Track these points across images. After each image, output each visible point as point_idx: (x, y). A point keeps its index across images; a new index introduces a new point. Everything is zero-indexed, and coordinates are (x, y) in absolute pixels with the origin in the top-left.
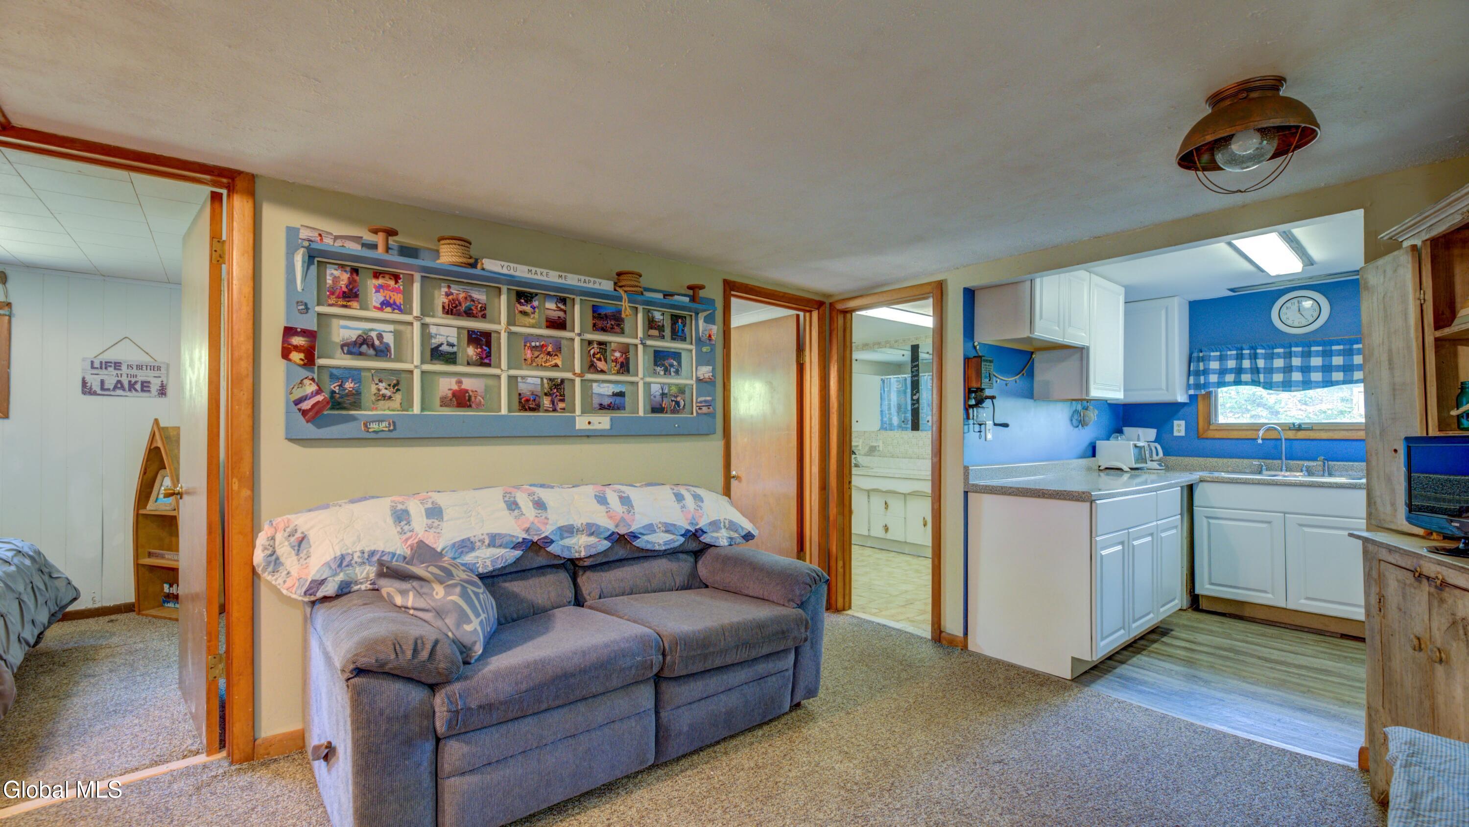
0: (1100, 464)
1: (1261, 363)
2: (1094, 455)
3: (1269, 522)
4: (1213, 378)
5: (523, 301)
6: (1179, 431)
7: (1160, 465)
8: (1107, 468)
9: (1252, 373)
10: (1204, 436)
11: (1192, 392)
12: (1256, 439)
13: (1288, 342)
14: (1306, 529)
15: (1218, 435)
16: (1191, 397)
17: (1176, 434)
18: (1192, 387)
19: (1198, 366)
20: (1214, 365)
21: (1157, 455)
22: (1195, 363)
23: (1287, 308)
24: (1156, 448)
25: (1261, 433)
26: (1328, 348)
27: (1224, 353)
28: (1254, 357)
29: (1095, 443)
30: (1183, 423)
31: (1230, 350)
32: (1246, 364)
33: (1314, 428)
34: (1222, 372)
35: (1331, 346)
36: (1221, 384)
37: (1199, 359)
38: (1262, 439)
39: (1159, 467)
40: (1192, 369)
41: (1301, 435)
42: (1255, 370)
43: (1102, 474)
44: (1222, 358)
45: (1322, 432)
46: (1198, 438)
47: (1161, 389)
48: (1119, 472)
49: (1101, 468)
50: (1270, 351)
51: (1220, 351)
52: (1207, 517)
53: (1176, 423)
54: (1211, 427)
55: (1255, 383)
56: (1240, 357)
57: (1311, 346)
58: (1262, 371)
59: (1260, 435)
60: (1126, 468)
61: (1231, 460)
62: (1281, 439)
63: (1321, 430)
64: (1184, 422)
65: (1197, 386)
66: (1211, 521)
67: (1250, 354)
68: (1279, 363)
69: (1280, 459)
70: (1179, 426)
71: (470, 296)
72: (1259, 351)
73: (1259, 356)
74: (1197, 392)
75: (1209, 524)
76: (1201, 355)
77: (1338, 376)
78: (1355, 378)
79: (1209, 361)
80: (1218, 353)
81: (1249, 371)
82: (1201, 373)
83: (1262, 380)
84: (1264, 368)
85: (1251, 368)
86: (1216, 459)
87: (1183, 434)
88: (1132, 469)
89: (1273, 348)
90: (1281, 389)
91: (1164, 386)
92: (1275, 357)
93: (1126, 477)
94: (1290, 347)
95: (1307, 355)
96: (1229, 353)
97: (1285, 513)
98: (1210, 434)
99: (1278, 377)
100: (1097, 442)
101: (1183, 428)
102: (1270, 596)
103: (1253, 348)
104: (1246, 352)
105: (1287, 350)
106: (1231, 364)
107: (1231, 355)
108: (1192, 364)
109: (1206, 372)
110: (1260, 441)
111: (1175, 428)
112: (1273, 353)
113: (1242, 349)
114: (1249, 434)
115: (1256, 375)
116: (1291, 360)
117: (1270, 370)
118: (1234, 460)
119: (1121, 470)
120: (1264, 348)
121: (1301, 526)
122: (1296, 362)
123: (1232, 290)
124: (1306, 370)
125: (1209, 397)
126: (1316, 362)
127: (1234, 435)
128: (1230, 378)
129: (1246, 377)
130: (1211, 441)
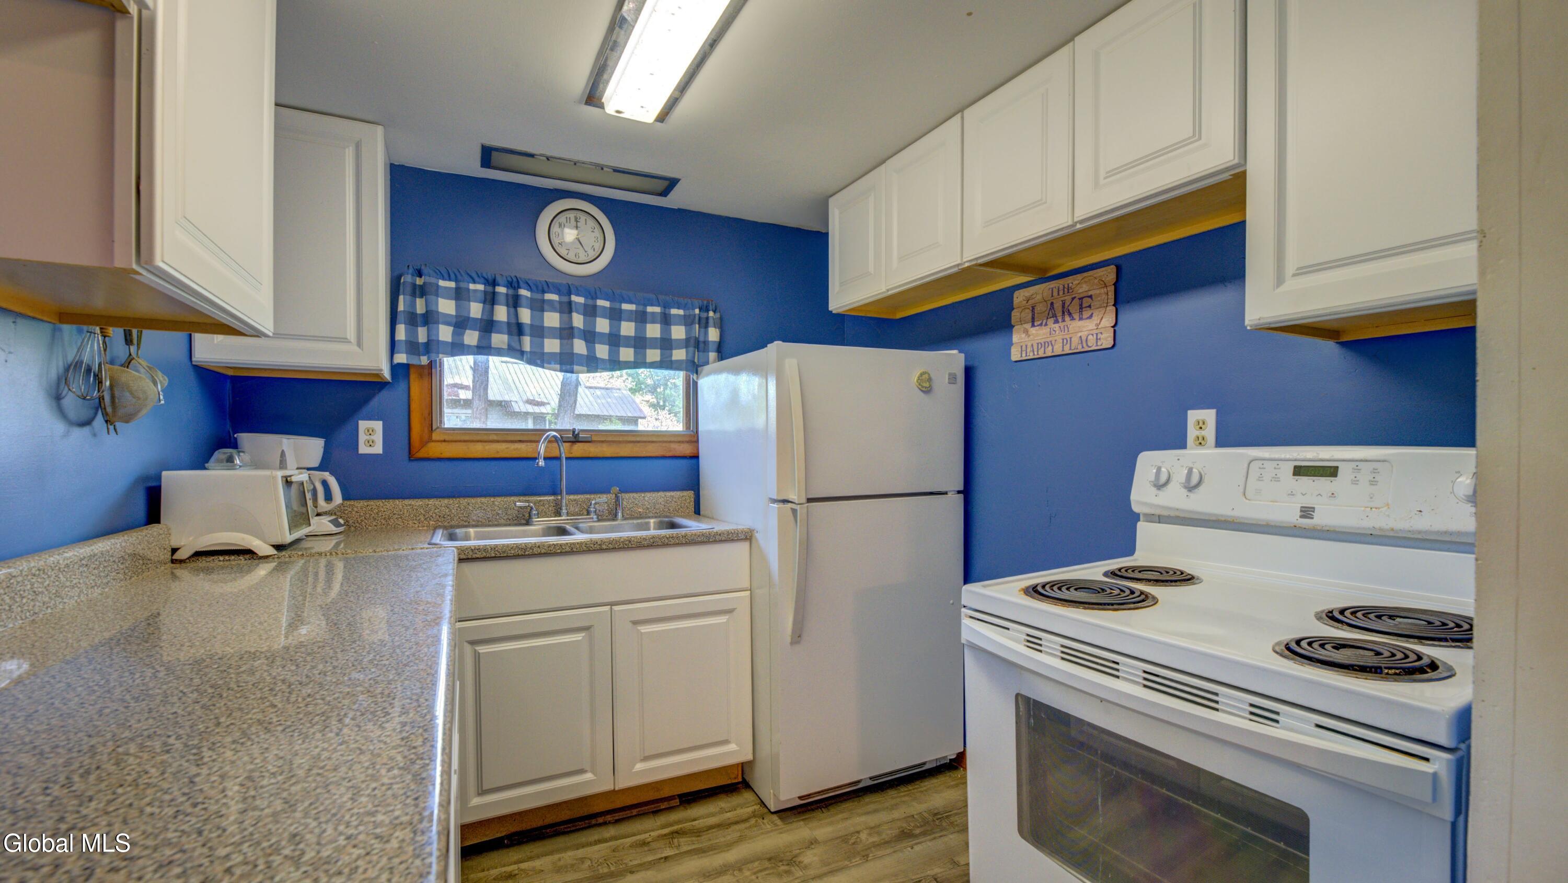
0: (175, 544)
1: (525, 315)
3: (586, 629)
4: (445, 333)
6: (371, 444)
7: (335, 523)
8: (198, 554)
9: (510, 333)
10: (422, 454)
11: (402, 358)
12: (535, 459)
13: (566, 286)
14: (644, 629)
15: (449, 451)
16: (396, 370)
17: (363, 449)
18: (403, 347)
19: (413, 304)
20: (447, 306)
21: (329, 497)
22: (408, 297)
23: (560, 225)
24: (325, 483)
25: (542, 448)
26: (617, 305)
27: (463, 285)
28: (514, 302)
29: (159, 478)
30: (378, 425)
31: (474, 282)
32: (501, 313)
33: (594, 438)
34: (461, 323)
35: (621, 303)
36: (457, 348)
37: (422, 291)
38: (545, 459)
39: (334, 529)
40: (401, 307)
41: (579, 450)
42: (517, 329)
43: (185, 574)
44: (460, 295)
45: (604, 445)
46: (413, 458)
47: (345, 340)
48: (242, 560)
49: (179, 555)
50: (538, 296)
51: (457, 281)
52: (473, 643)
53: (363, 425)
54: (435, 436)
55: (516, 352)
56: (490, 300)
57: (597, 298)
58: (527, 330)
59: (542, 452)
60: (264, 549)
61: (473, 500)
62: (561, 457)
63: (602, 442)
64: (381, 423)
65: (413, 347)
66: (482, 649)
67: (507, 295)
68: (552, 319)
69: (557, 493)
70: (370, 432)
72: (524, 292)
73: (523, 301)
74: (414, 361)
75: (477, 657)
76: (419, 281)
77: (626, 354)
78: (649, 360)
79: (437, 296)
80: (452, 284)
81: (505, 328)
82: (419, 320)
83: (527, 347)
84: (532, 326)
85: (508, 323)
86: (446, 501)
87: (378, 449)
88: (279, 547)
89: (544, 292)
90: (558, 366)
91: (351, 335)
92: (546, 307)
93: (263, 570)
94: (569, 293)
95: (591, 312)
96: (472, 286)
97: (612, 604)
98: (434, 450)
99: (552, 345)
100: (164, 473)
101: (378, 437)
102: (590, 777)
103: (514, 284)
104: (502, 290)
105: (565, 299)
106: (476, 310)
107: (475, 291)
108: (401, 298)
109: (429, 319)
110: (541, 463)
111: (362, 438)
112: (543, 301)
113: (494, 283)
114: (523, 450)
115: (516, 338)
116: (571, 318)
117: (539, 332)
118: (479, 500)
119: (248, 553)
120: (530, 288)
121: (635, 623)
122: (578, 320)
123: (488, 155)
124: (590, 336)
125: (430, 372)
126: (603, 325)
127: (478, 450)
128: (471, 337)
129: (499, 339)
130: (436, 466)
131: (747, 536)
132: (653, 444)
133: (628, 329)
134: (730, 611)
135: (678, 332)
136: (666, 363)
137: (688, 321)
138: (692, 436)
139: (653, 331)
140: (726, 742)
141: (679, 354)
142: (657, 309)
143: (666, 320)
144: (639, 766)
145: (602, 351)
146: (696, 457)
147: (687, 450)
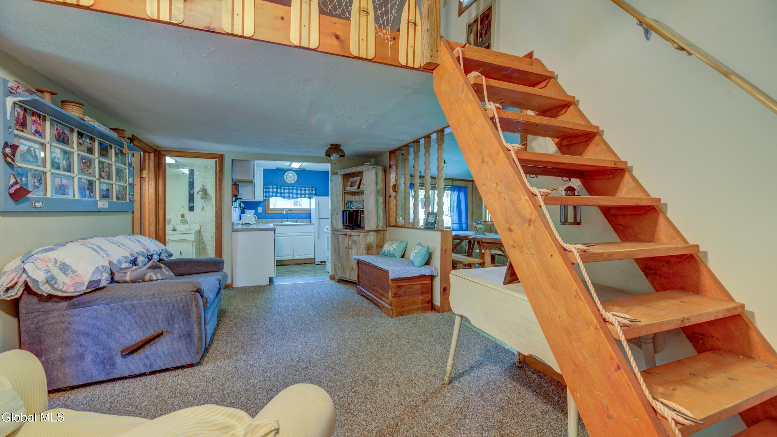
1: (282, 191)
3: (289, 236)
4: (271, 194)
5: (80, 137)
6: (260, 211)
8: (245, 224)
10: (267, 212)
11: (265, 198)
13: (289, 185)
14: (298, 237)
15: (271, 212)
16: (264, 200)
20: (271, 190)
22: (265, 189)
23: (288, 175)
25: (284, 211)
28: (281, 189)
30: (261, 208)
31: (275, 186)
32: (279, 191)
33: (294, 210)
34: (273, 192)
35: (298, 188)
36: (272, 196)
37: (267, 188)
39: (256, 223)
40: (265, 191)
41: (291, 212)
42: (281, 193)
44: (273, 188)
45: (296, 211)
46: (266, 213)
47: (257, 197)
48: (249, 225)
51: (272, 186)
54: (269, 210)
55: (281, 196)
56: (277, 188)
57: (294, 187)
60: (252, 224)
61: (274, 219)
62: (287, 213)
65: (266, 197)
68: (287, 191)
69: (287, 219)
70: (260, 209)
71: (64, 132)
72: (282, 187)
76: (267, 186)
77: (299, 196)
78: (302, 197)
79: (269, 189)
82: (267, 192)
86: (271, 220)
87: (261, 212)
90: (287, 199)
93: (252, 226)
95: (293, 189)
97: (291, 233)
98: (269, 212)
99: (286, 195)
101: (261, 210)
102: (290, 257)
103: (281, 186)
104: (279, 187)
105: (289, 188)
106: (275, 190)
109: (269, 192)
110: (284, 214)
111: (259, 210)
112: (285, 188)
113: (278, 186)
114: (282, 212)
116: (289, 191)
117: (284, 193)
119: (250, 224)
120: (283, 186)
121: (297, 236)
122: (291, 191)
124: (292, 193)
125: (268, 200)
126: (295, 191)
127: (275, 212)
128: (274, 194)
129: (279, 194)
130: (269, 214)
131: (314, 224)
132: (303, 211)
133: (299, 192)
134: (310, 235)
135: (307, 192)
136: (305, 197)
137: (309, 190)
138: (310, 210)
139: (303, 192)
140: (310, 255)
141: (307, 196)
142: (304, 188)
143: (305, 190)
144: (297, 256)
145: (295, 196)
146: (310, 213)
147: (309, 212)
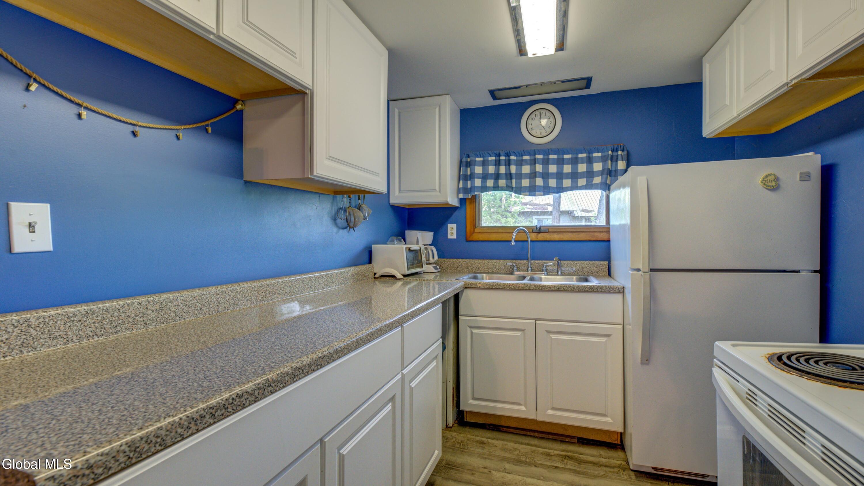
0: (375, 271)
1: (513, 169)
2: (370, 262)
3: (522, 330)
4: (478, 182)
6: (452, 234)
7: (435, 268)
8: (382, 276)
9: (507, 179)
10: (470, 239)
11: (461, 196)
12: (511, 241)
13: (534, 150)
14: (554, 336)
15: (481, 237)
16: (462, 201)
17: (449, 237)
18: (461, 190)
19: (466, 171)
20: (479, 170)
21: (433, 257)
22: (464, 168)
23: (532, 119)
24: (432, 251)
25: (514, 235)
26: (561, 156)
27: (486, 159)
28: (508, 163)
29: (371, 247)
30: (454, 226)
31: (491, 156)
32: (503, 169)
33: (550, 230)
34: (485, 177)
35: (563, 155)
36: (484, 189)
37: (469, 163)
38: (515, 241)
39: (434, 271)
40: (461, 173)
41: (541, 237)
42: (509, 176)
43: (377, 282)
44: (484, 164)
45: (555, 234)
46: (467, 240)
47: (435, 190)
48: (391, 279)
49: (377, 276)
50: (520, 158)
51: (483, 157)
52: (471, 327)
53: (449, 226)
54: (476, 230)
55: (509, 188)
56: (498, 164)
57: (549, 154)
58: (514, 176)
59: (514, 238)
60: (399, 276)
61: (490, 261)
62: (527, 241)
63: (554, 232)
64: (455, 225)
65: (466, 190)
66: (475, 331)
67: (505, 160)
68: (526, 169)
69: (528, 259)
70: (452, 229)
72: (513, 157)
73: (512, 162)
74: (466, 197)
75: (472, 333)
76: (469, 160)
77: (567, 182)
78: (580, 184)
79: (475, 165)
80: (481, 159)
81: (504, 176)
82: (469, 177)
83: (514, 185)
84: (516, 174)
85: (506, 174)
86: (479, 261)
87: (454, 237)
88: (405, 276)
89: (522, 156)
90: (528, 193)
91: (437, 188)
92: (523, 163)
93: (400, 283)
94: (535, 154)
95: (546, 162)
96: (490, 159)
97: (536, 320)
98: (476, 237)
99: (525, 183)
100: (373, 246)
101: (455, 231)
102: (523, 408)
103: (508, 155)
104: (503, 158)
105: (533, 158)
106: (491, 169)
107: (491, 160)
108: (461, 168)
109: (472, 177)
110: (513, 243)
111: (449, 231)
112: (522, 160)
113: (499, 155)
114: (507, 236)
115: (509, 181)
116: (535, 167)
117: (520, 176)
118: (493, 261)
119: (394, 277)
120: (515, 155)
121: (549, 332)
122: (539, 168)
123: (493, 94)
124: (545, 176)
125: (474, 200)
126: (553, 169)
127: (493, 237)
128: (490, 183)
129: (502, 182)
130: (476, 244)
131: (621, 291)
132: (584, 233)
133: (567, 169)
134: (608, 336)
135: (598, 167)
136: (589, 186)
137: (603, 160)
138: (607, 229)
139: (582, 168)
140: (604, 415)
141: (597, 180)
142: (585, 155)
143: (590, 161)
144: (550, 412)
145: (553, 183)
146: (609, 241)
147: (603, 236)
